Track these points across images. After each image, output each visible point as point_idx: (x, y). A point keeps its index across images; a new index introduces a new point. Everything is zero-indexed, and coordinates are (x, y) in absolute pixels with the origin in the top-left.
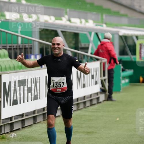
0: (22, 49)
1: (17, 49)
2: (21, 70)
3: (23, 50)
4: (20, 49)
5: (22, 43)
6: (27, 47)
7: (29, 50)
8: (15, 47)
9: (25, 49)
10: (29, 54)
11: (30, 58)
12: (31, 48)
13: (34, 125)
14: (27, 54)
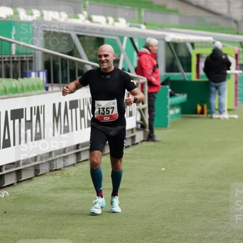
0: (17, 62)
1: (9, 62)
2: (16, 95)
3: (19, 63)
4: (13, 62)
5: (17, 53)
6: (25, 59)
7: (28, 63)
8: (6, 60)
9: (22, 62)
10: (28, 70)
11: (30, 76)
12: (31, 61)
13: (35, 178)
14: (24, 71)
